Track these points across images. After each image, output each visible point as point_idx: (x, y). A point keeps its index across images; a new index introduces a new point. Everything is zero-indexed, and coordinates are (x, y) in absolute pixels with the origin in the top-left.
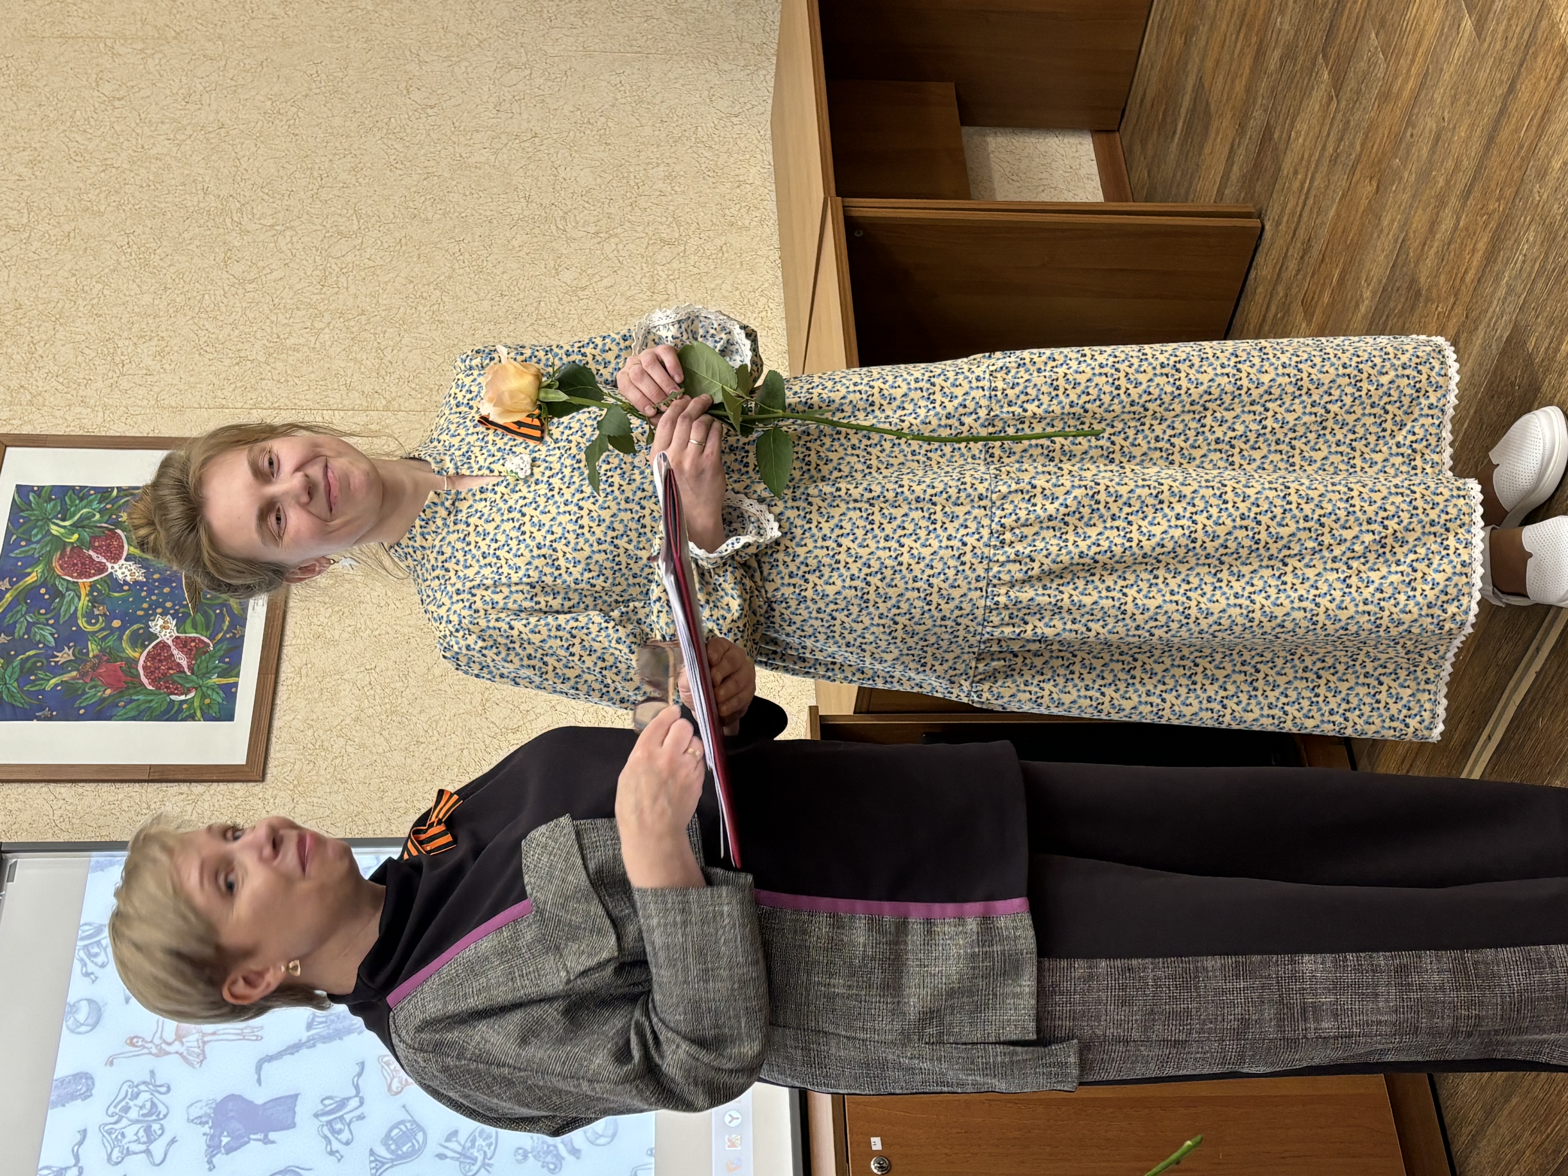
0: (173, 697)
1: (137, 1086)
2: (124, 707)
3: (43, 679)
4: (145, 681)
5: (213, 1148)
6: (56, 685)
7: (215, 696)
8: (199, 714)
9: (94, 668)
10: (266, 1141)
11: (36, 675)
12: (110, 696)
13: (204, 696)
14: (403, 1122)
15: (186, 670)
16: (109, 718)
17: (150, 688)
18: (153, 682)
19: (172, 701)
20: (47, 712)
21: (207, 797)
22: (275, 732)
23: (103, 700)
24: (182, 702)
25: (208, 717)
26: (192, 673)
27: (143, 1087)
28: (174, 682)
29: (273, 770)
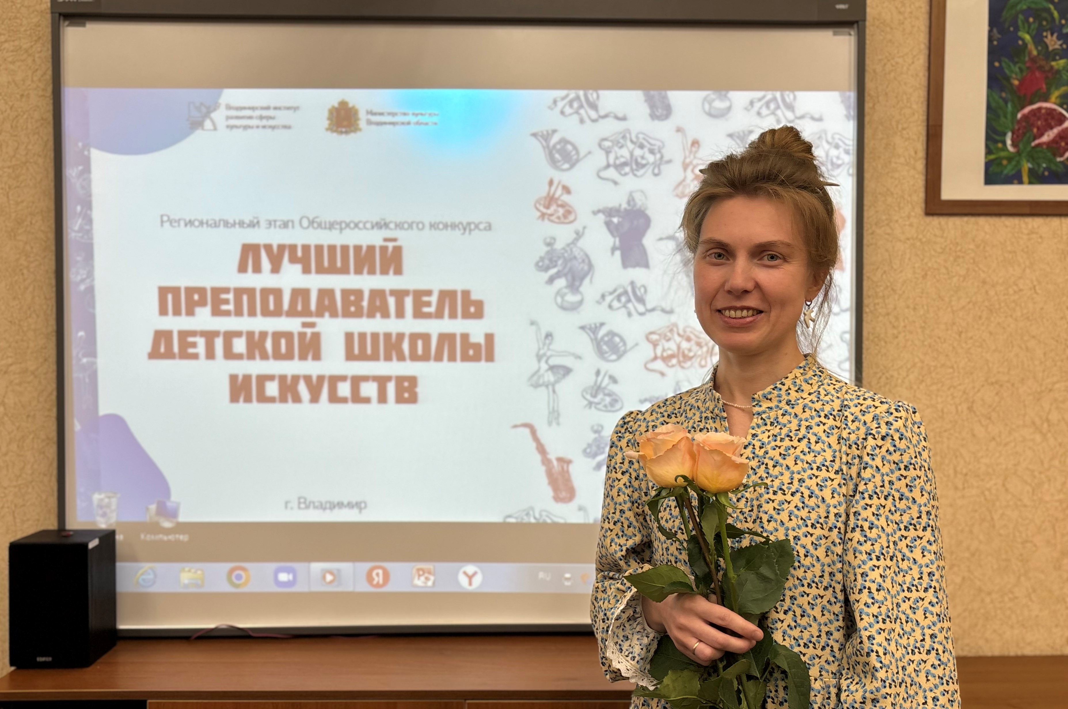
0: (1009, 135)
1: (660, 152)
2: (1001, 97)
3: (1029, 27)
4: (1027, 110)
5: (609, 212)
6: (1023, 40)
7: (1009, 168)
8: (992, 157)
9: (1041, 68)
10: (614, 249)
11: (1034, 22)
12: (1011, 84)
13: (1010, 159)
14: (625, 344)
15: (1037, 142)
16: (990, 86)
17: (1019, 116)
18: (1025, 117)
19: (1005, 134)
20: (996, 35)
21: (912, 172)
22: (972, 220)
23: (1008, 79)
24: (1004, 143)
25: (988, 165)
26: (1034, 148)
27: (658, 156)
28: (1024, 134)
29: (936, 221)
